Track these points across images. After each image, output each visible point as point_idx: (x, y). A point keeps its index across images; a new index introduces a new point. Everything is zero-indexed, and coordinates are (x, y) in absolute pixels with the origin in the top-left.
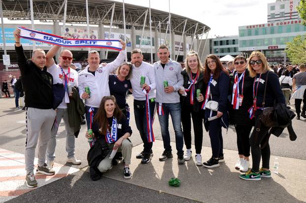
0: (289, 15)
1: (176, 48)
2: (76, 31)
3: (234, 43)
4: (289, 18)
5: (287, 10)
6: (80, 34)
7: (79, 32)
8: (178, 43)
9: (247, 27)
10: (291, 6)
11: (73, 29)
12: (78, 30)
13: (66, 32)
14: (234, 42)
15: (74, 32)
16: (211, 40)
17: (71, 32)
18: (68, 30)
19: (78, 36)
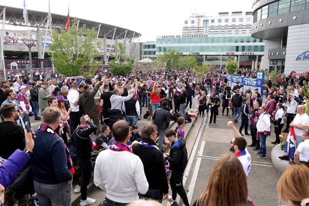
0: (197, 29)
1: (107, 50)
2: (15, 34)
3: (154, 48)
4: (197, 31)
5: (196, 25)
6: (19, 37)
7: (18, 36)
8: (109, 46)
9: (162, 37)
10: (199, 22)
11: (13, 33)
12: (17, 34)
13: (6, 35)
14: (154, 46)
15: (13, 36)
16: (141, 44)
17: (11, 35)
18: (7, 33)
19: (18, 39)
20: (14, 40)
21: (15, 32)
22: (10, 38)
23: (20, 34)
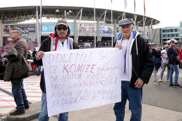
2: (85, 25)
8: (140, 31)
14: (176, 30)
17: (83, 26)
18: (81, 25)
19: (86, 28)
20: (84, 29)
21: (85, 24)
22: (82, 27)
23: (87, 25)
